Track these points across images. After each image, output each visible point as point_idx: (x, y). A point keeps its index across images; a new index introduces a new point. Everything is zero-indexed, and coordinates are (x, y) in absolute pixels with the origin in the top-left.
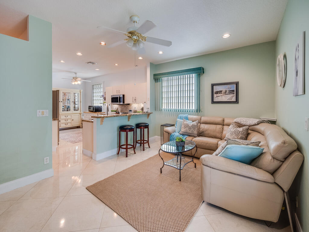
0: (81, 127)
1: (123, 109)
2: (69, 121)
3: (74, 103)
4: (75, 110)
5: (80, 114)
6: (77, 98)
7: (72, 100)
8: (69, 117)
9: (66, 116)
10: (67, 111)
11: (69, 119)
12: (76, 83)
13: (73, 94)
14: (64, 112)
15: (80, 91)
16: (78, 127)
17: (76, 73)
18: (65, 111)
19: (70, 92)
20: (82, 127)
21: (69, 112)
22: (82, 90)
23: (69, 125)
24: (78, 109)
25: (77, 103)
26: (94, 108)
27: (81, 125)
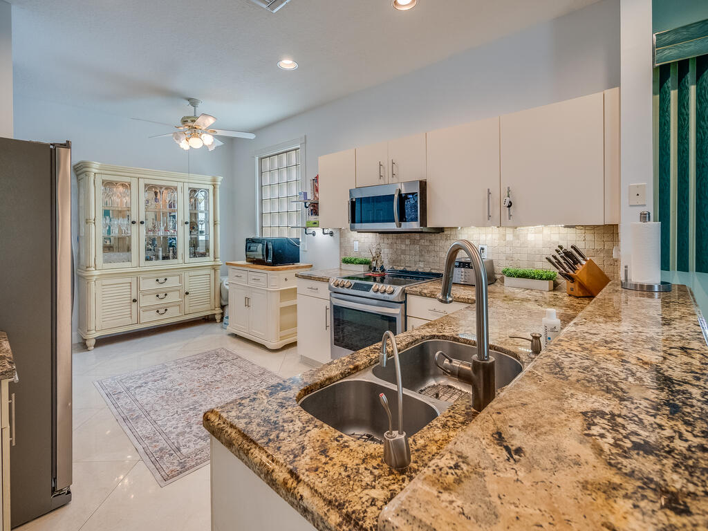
0: (218, 317)
1: (403, 252)
2: (173, 297)
3: (193, 226)
4: (194, 254)
5: (214, 268)
6: (202, 206)
7: (183, 214)
8: (173, 282)
9: (162, 280)
10: (164, 258)
11: (173, 290)
12: (196, 143)
13: (187, 192)
14: (154, 262)
15: (214, 180)
16: (208, 320)
17: (193, 102)
18: (157, 258)
19: (174, 184)
20: (222, 320)
21: (171, 261)
22: (220, 179)
23: (173, 316)
24: (207, 250)
25: (202, 227)
26: (270, 247)
27: (218, 311)
